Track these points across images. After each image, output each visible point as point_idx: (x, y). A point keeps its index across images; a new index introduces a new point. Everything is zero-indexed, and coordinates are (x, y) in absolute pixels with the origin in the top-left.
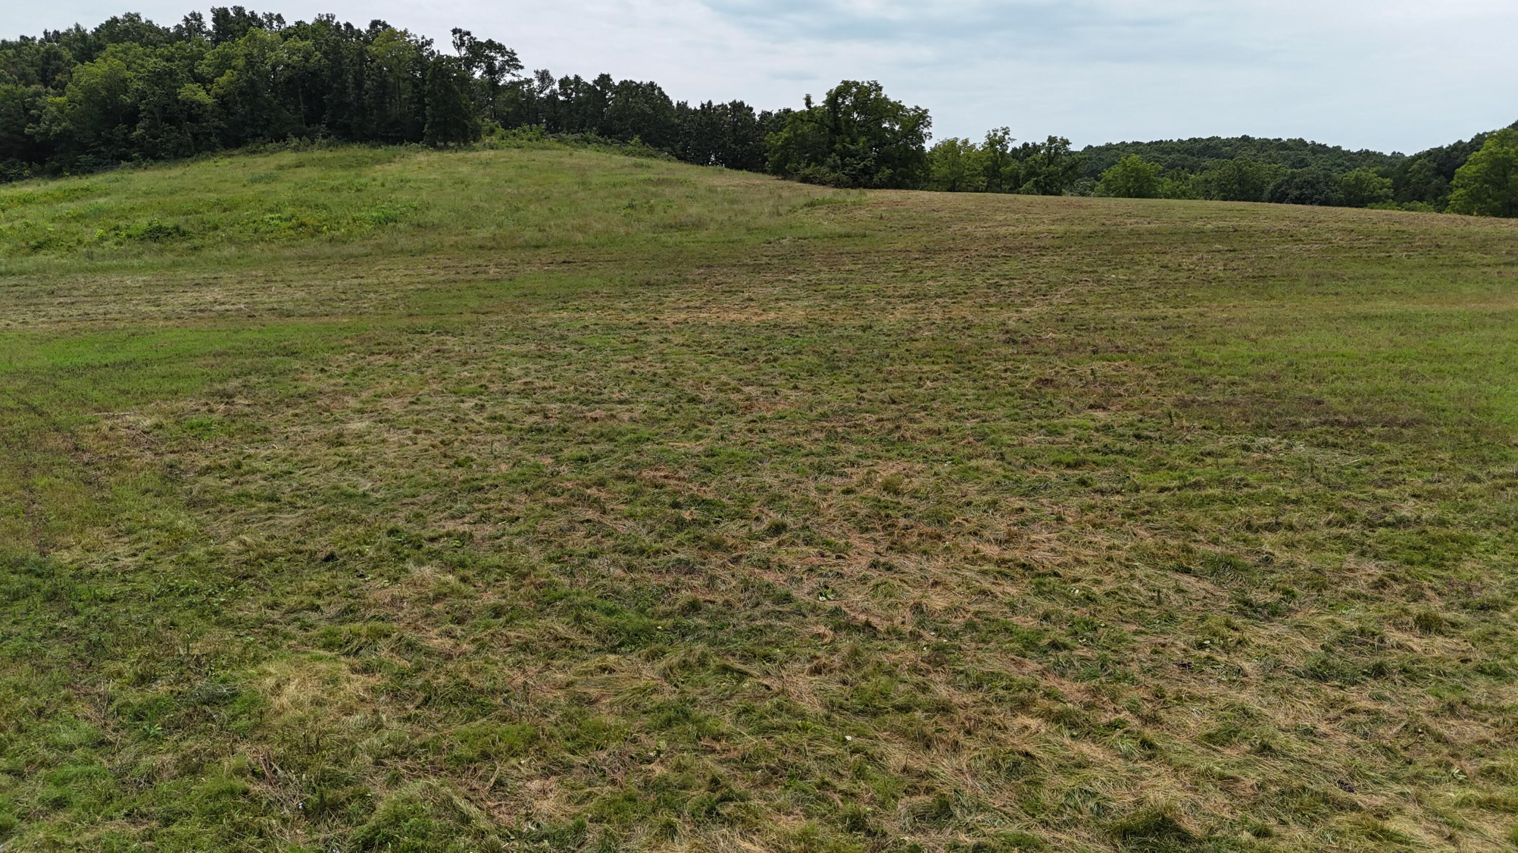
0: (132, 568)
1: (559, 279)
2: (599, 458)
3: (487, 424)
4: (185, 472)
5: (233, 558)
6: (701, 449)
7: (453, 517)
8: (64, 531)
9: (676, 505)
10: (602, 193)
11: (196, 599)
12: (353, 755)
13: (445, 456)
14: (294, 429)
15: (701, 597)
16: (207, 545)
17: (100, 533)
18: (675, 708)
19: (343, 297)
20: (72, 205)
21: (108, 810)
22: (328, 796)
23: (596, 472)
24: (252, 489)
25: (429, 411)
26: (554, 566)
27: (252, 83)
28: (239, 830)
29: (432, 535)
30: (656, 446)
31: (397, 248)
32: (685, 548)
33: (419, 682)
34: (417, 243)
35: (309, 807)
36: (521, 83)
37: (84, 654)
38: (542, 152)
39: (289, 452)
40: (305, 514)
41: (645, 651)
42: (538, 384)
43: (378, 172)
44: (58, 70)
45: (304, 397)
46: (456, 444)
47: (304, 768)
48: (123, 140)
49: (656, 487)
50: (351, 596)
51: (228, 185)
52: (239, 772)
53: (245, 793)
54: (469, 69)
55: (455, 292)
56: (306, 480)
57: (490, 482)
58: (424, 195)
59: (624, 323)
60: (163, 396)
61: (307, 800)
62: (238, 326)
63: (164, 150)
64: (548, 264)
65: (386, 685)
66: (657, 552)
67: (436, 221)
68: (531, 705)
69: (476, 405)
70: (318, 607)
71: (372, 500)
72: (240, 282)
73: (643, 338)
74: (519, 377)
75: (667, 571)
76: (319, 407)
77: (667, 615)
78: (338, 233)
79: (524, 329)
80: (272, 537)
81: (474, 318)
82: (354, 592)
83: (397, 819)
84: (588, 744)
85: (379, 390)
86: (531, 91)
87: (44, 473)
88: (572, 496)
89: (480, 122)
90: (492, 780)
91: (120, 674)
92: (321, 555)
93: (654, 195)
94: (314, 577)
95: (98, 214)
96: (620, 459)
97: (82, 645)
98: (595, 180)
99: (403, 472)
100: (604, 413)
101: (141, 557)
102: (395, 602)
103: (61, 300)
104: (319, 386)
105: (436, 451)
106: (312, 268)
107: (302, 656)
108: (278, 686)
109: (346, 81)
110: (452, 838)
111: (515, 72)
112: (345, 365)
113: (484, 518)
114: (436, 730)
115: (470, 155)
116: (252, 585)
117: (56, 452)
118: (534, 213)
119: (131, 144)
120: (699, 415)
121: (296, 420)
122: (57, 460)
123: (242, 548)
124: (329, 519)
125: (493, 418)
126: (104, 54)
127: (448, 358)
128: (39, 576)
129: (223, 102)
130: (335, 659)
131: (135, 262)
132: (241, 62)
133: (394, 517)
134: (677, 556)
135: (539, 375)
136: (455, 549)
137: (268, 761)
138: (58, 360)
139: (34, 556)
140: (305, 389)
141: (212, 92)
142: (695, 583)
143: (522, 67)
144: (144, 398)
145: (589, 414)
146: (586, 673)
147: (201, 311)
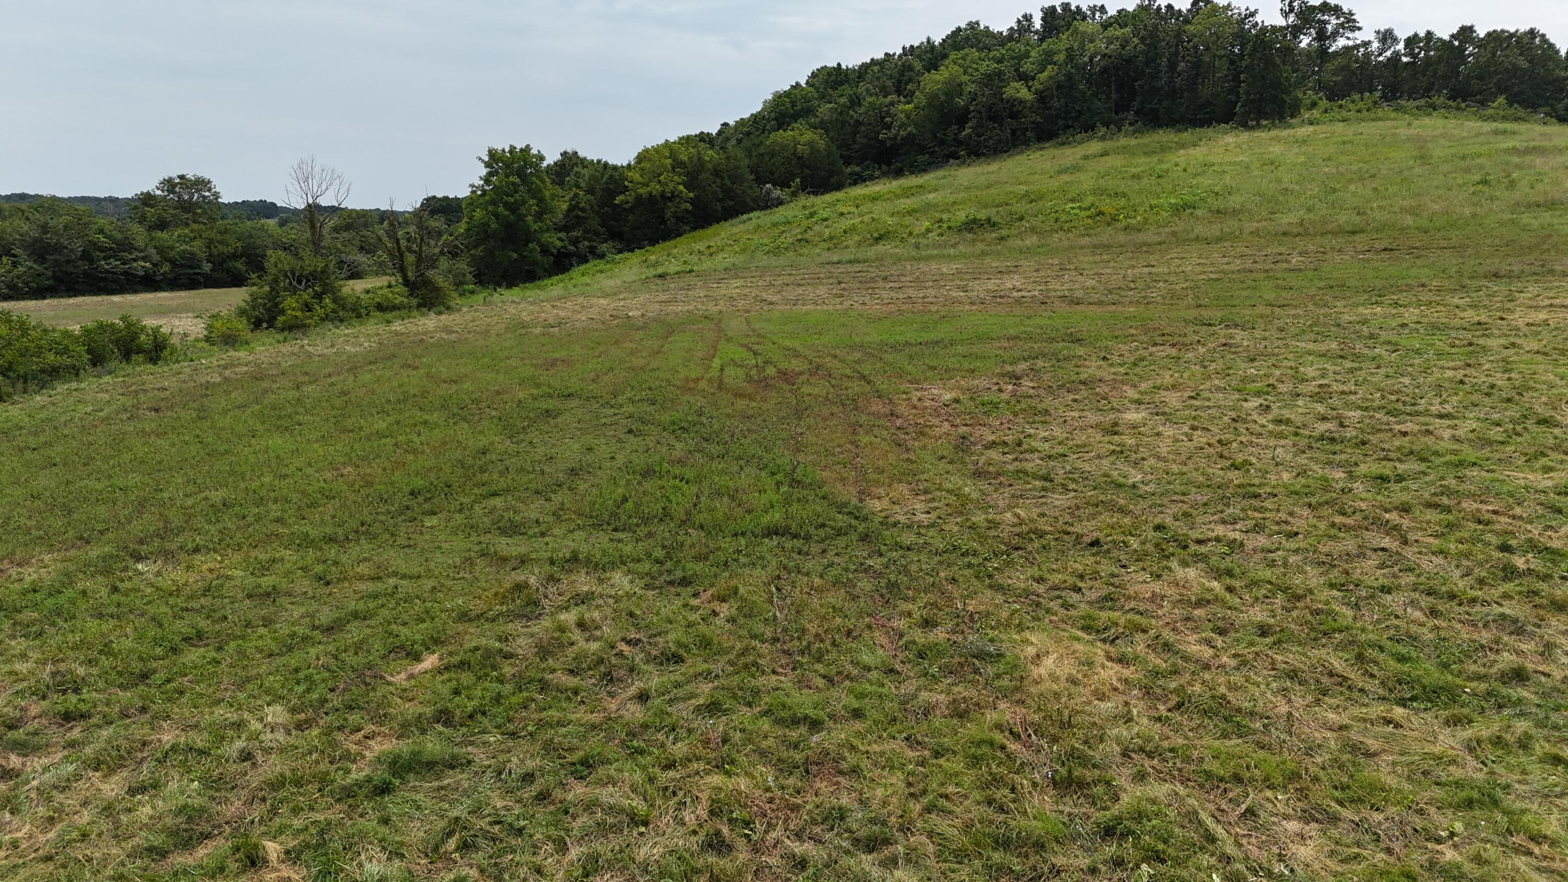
0: (926, 523)
1: (1376, 269)
2: (1405, 479)
3: (1271, 427)
4: (975, 444)
5: (1008, 529)
6: (1550, 483)
7: (1224, 522)
8: (877, 483)
9: (1505, 548)
10: (1446, 168)
11: (974, 561)
12: (1102, 741)
13: (1221, 457)
14: (1072, 414)
15: (1530, 666)
16: (987, 513)
17: (903, 489)
18: (1479, 788)
19: (1132, 286)
20: (908, 201)
21: (893, 730)
22: (1076, 773)
23: (1398, 495)
24: (1029, 466)
25: (1209, 407)
26: (1335, 593)
27: (1069, 76)
28: (995, 780)
29: (1200, 537)
30: (1484, 474)
31: (1193, 236)
32: (1513, 602)
33: (1173, 685)
34: (1214, 230)
35: (1057, 778)
36: (1357, 47)
37: (884, 591)
38: (1373, 124)
39: (1065, 435)
40: (1076, 498)
41: (1444, 714)
42: (1336, 387)
43: (1181, 157)
44: (910, 80)
45: (1084, 383)
46: (1234, 445)
47: (1055, 740)
48: (954, 140)
49: (1480, 522)
50: (1112, 584)
51: (1037, 176)
52: (999, 727)
53: (1003, 748)
54: (1295, 37)
55: (1249, 283)
56: (1079, 464)
57: (1269, 490)
58: (1227, 179)
59: (1457, 322)
60: (963, 373)
61: (1056, 771)
62: (1031, 312)
63: (986, 147)
64: (1363, 252)
65: (1139, 680)
66: (1473, 601)
67: (1238, 207)
68: (1294, 738)
69: (1261, 405)
70: (1080, 589)
71: (1141, 492)
72: (1037, 271)
73: (1481, 341)
74: (1314, 379)
75: (1485, 626)
76: (1098, 394)
77: (1480, 678)
78: (1134, 221)
79: (1325, 325)
80: (1043, 515)
81: (1268, 311)
82: (1116, 581)
83: (1139, 816)
84: (1361, 800)
85: (1158, 383)
86: (1367, 55)
87: (867, 433)
88: (1365, 518)
89: (1300, 95)
90: (1244, 807)
91: (910, 615)
92: (1087, 540)
93: (1518, 167)
94: (1079, 559)
95: (928, 207)
96: (1432, 483)
97: (883, 583)
98: (1438, 153)
99: (1175, 468)
100: (1417, 427)
101: (933, 516)
102: (1155, 598)
103: (892, 285)
104: (1099, 374)
105: (1211, 450)
106: (1105, 257)
107: (1062, 634)
108: (1038, 656)
109: (1159, 65)
110: (1195, 853)
111: (1350, 35)
112: (1127, 354)
113: (1258, 528)
114: (1186, 738)
115: (1285, 133)
116: (1021, 557)
117: (877, 415)
118: (1354, 194)
119: (960, 143)
120: (1551, 441)
121: (1075, 405)
122: (877, 423)
123: (1016, 520)
124: (1097, 506)
125: (1279, 422)
126: (947, 62)
127: (1235, 353)
128: (856, 518)
129: (1042, 98)
130: (1092, 643)
131: (952, 251)
132: (1061, 57)
133: (1162, 513)
134: (1501, 610)
135: (1339, 377)
136: (1223, 556)
137: (1024, 722)
138: (885, 337)
139: (854, 501)
140: (1086, 376)
141: (1033, 89)
142: (1524, 647)
143: (1360, 29)
144: (947, 374)
145: (1397, 427)
146: (1365, 720)
147: (1001, 297)
